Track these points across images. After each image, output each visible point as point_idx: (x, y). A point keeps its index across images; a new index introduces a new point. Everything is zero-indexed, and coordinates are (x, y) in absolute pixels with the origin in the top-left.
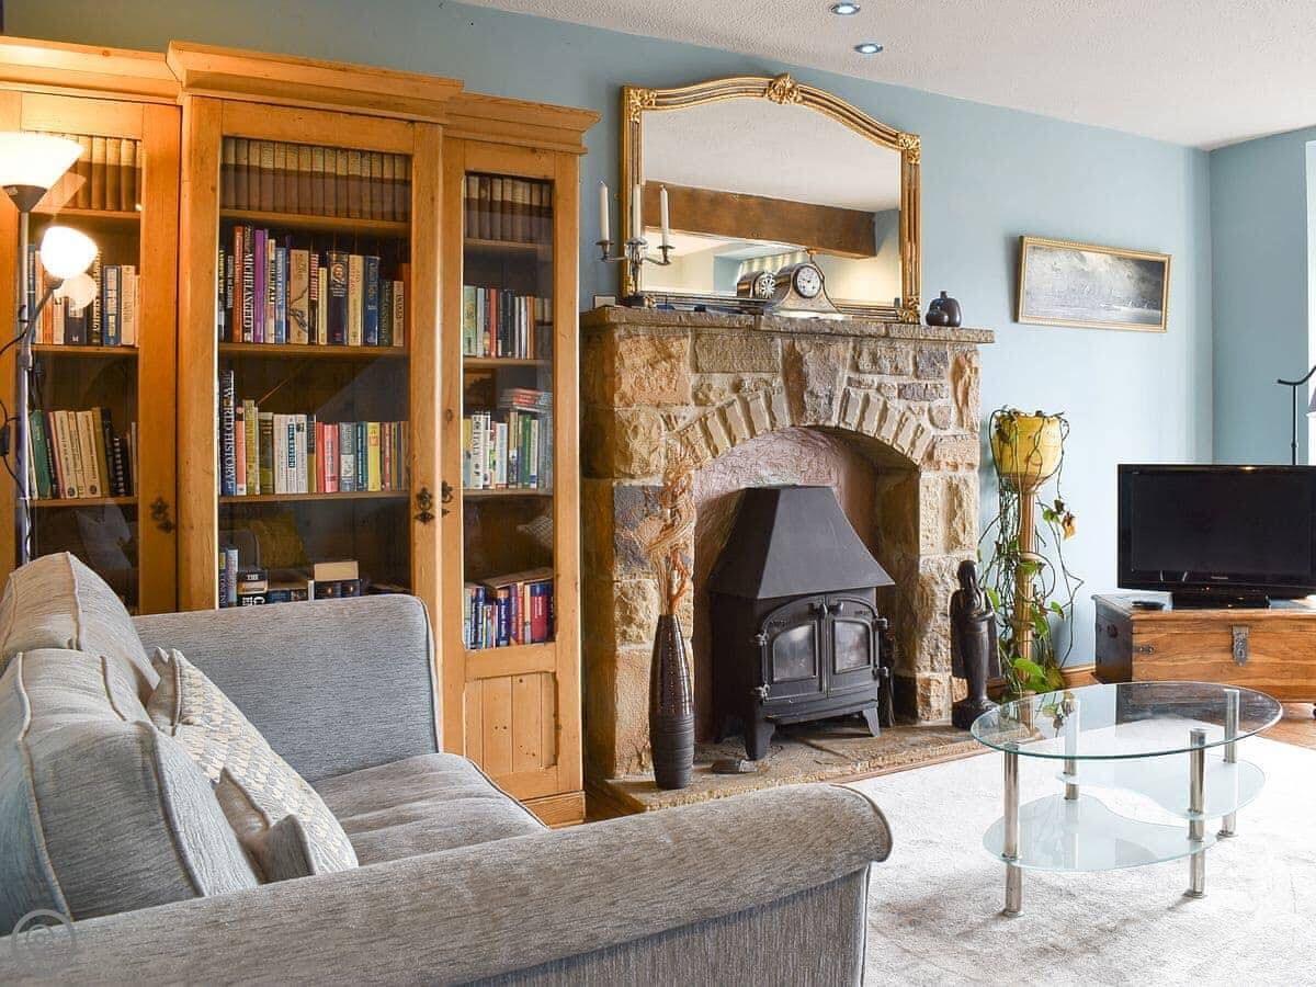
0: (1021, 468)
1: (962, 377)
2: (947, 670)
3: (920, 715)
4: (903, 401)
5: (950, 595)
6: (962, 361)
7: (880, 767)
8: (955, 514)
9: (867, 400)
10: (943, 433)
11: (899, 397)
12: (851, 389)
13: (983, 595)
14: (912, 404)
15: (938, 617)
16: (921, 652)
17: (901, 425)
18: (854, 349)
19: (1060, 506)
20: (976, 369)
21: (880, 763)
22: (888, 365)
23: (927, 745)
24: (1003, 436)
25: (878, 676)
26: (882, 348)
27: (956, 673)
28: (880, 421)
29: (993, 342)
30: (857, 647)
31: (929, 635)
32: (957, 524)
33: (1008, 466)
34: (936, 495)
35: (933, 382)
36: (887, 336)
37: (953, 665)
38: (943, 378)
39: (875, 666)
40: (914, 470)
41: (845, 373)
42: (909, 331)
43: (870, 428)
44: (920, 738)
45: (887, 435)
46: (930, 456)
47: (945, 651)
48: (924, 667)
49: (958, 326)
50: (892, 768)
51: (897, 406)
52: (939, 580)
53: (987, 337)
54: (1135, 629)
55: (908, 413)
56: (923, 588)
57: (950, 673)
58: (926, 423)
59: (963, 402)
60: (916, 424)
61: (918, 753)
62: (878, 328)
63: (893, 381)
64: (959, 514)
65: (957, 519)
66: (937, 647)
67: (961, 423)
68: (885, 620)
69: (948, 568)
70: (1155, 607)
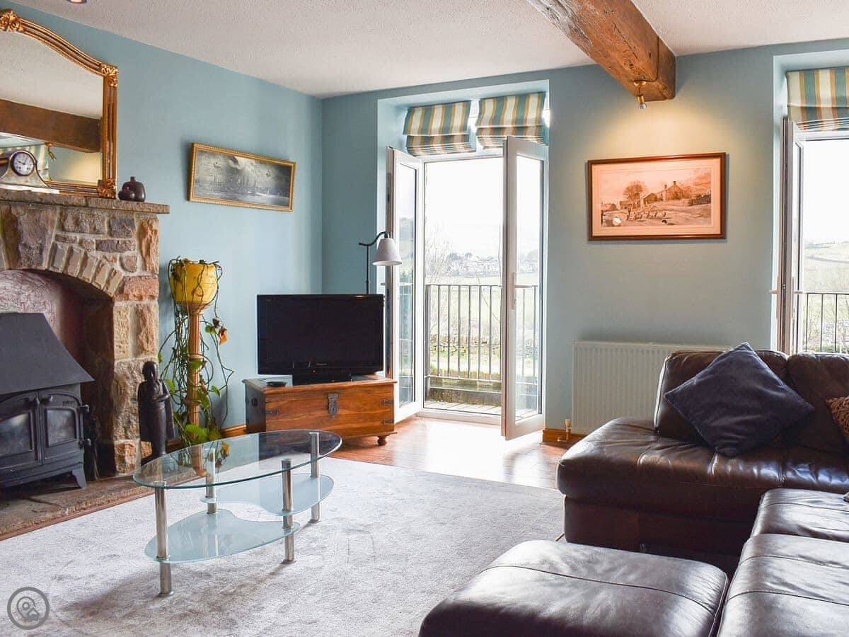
0: (188, 297)
1: (145, 237)
2: (137, 437)
3: (118, 470)
4: (99, 252)
5: (138, 385)
6: (146, 226)
7: (84, 509)
8: (141, 331)
9: (71, 251)
10: (131, 275)
11: (97, 249)
12: (57, 243)
13: (161, 384)
14: (107, 254)
15: (129, 401)
16: (117, 426)
17: (98, 269)
18: (61, 214)
19: (216, 323)
20: (156, 232)
21: (84, 506)
22: (88, 226)
23: (121, 489)
24: (176, 277)
25: (83, 445)
26: (83, 214)
27: (143, 439)
28: (82, 267)
29: (168, 213)
30: (66, 427)
31: (123, 414)
32: (142, 337)
33: (179, 297)
34: (126, 317)
35: (123, 239)
36: (87, 206)
37: (140, 433)
38: (131, 237)
39: (80, 438)
40: (109, 301)
41: (53, 232)
42: (104, 203)
43: (74, 271)
44: (115, 486)
45: (88, 276)
46: (121, 291)
47: (135, 424)
48: (120, 436)
49: (143, 201)
50: (93, 509)
51: (96, 255)
52: (129, 375)
53: (164, 210)
54: (267, 399)
55: (104, 261)
56: (117, 382)
57: (139, 439)
58: (117, 266)
59: (146, 254)
60: (110, 268)
61: (114, 496)
62: (79, 200)
63: (92, 238)
64: (144, 330)
65: (142, 334)
66: (129, 422)
67: (144, 268)
68: (87, 406)
69: (137, 367)
70: (281, 385)
